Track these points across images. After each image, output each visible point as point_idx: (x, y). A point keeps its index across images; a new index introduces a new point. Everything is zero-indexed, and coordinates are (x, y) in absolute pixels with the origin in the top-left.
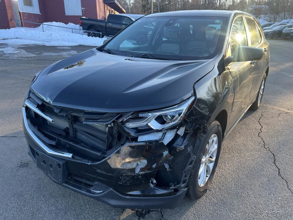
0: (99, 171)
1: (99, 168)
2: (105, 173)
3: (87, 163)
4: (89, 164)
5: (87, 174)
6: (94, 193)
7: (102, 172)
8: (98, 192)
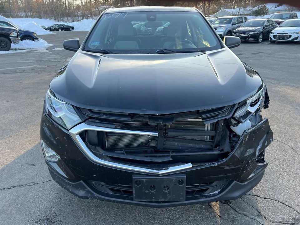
0: (227, 168)
1: (227, 165)
2: (233, 167)
3: (213, 165)
4: (216, 164)
5: (212, 177)
6: (214, 195)
7: (231, 168)
8: (216, 192)
